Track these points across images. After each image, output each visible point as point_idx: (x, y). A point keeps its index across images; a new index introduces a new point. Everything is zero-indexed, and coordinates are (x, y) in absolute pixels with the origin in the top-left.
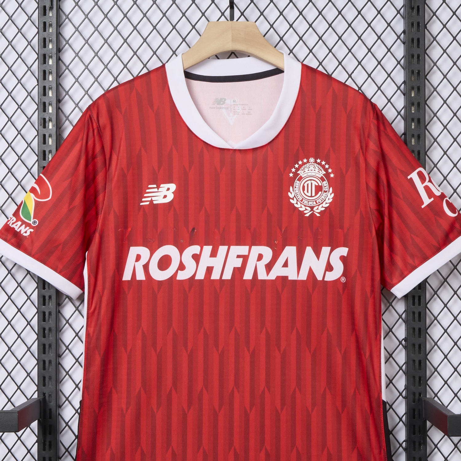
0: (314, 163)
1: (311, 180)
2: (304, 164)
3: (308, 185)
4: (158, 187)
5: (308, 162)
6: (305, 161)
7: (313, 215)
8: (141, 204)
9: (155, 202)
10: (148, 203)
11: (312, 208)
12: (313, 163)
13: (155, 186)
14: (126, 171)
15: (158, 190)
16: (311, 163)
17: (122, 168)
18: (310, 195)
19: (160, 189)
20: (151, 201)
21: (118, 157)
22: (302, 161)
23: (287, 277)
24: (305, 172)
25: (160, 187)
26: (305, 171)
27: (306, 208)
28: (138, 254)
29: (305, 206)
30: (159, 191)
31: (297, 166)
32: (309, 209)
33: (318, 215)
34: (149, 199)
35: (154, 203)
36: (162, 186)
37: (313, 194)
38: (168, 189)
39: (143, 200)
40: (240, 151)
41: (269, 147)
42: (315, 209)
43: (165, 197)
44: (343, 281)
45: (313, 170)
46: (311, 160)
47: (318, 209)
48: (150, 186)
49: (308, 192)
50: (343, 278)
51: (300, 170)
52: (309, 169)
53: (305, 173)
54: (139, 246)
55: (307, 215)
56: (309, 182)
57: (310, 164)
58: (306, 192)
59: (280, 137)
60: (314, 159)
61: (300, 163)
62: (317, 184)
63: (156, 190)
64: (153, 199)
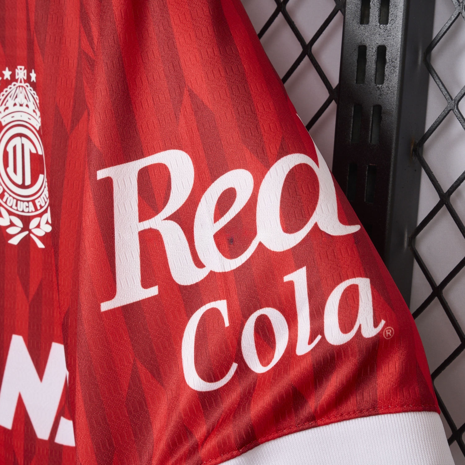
1: (21, 135)
3: (15, 148)
7: (27, 242)
11: (26, 220)
18: (20, 182)
24: (7, 108)
27: (11, 221)
29: (10, 213)
32: (19, 223)
33: (40, 245)
37: (28, 182)
47: (38, 226)
49: (15, 171)
53: (7, 112)
55: (14, 241)
56: (17, 141)
58: (10, 169)
62: (34, 151)
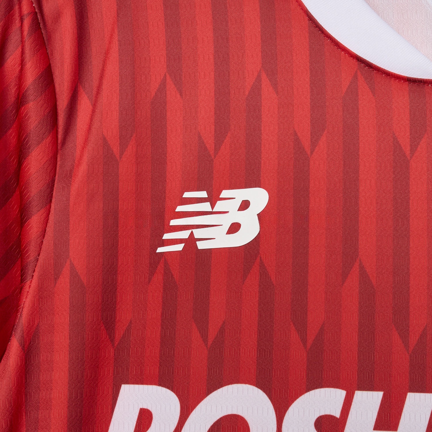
4: (213, 199)
8: (160, 250)
9: (201, 245)
10: (179, 247)
13: (203, 194)
14: (116, 150)
15: (213, 206)
17: (105, 139)
19: (219, 203)
20: (191, 241)
21: (94, 105)
25: (221, 197)
28: (145, 407)
30: (215, 210)
34: (184, 235)
35: (199, 248)
36: (225, 193)
38: (245, 205)
39: (167, 236)
43: (234, 228)
48: (187, 195)
54: (147, 384)
63: (206, 207)
64: (198, 233)
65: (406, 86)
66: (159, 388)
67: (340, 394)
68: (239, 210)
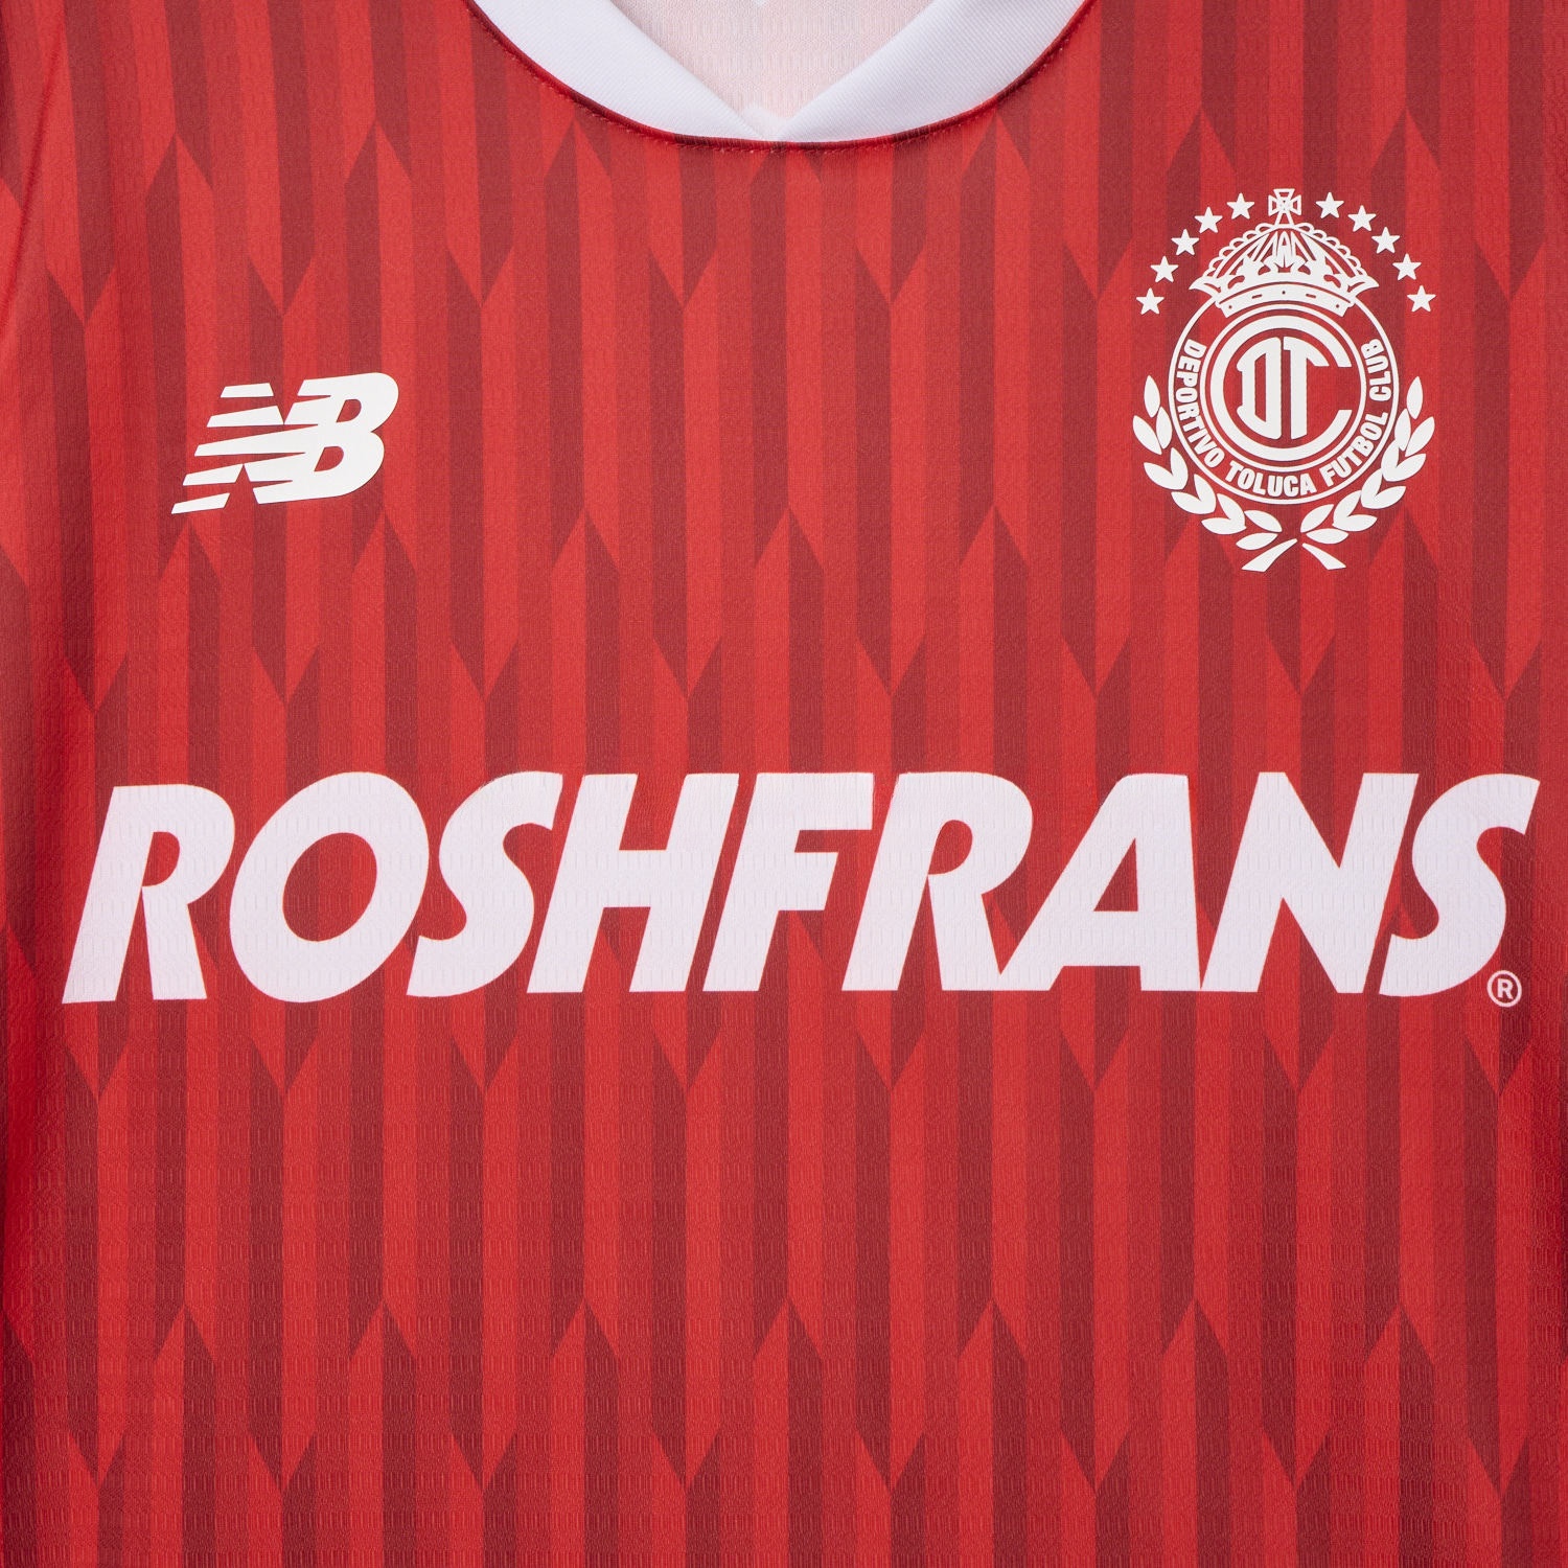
0: (1297, 219)
2: (1233, 228)
4: (285, 399)
5: (1260, 215)
6: (1241, 207)
8: (179, 508)
9: (263, 496)
10: (219, 501)
12: (1291, 225)
13: (264, 390)
14: (77, 302)
15: (284, 414)
16: (1277, 225)
17: (51, 279)
19: (296, 406)
20: (242, 489)
21: (26, 207)
22: (1223, 210)
23: (1132, 974)
25: (300, 393)
26: (1238, 274)
28: (163, 829)
30: (288, 422)
31: (1185, 243)
34: (229, 474)
35: (260, 501)
36: (308, 387)
38: (351, 410)
39: (191, 480)
40: (811, 151)
41: (999, 121)
42: (1309, 522)
43: (331, 458)
44: (1505, 999)
45: (1294, 269)
46: (1279, 200)
48: (229, 392)
50: (1501, 982)
51: (1211, 269)
52: (1269, 262)
54: (165, 782)
57: (1273, 228)
59: (1072, 58)
60: (1299, 198)
61: (1209, 221)
63: (271, 415)
64: (255, 472)
65: (674, 154)
66: (192, 788)
67: (551, 783)
68: (339, 420)
